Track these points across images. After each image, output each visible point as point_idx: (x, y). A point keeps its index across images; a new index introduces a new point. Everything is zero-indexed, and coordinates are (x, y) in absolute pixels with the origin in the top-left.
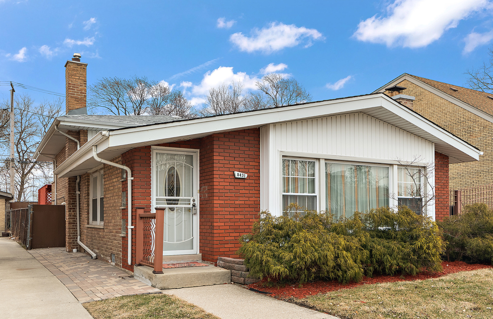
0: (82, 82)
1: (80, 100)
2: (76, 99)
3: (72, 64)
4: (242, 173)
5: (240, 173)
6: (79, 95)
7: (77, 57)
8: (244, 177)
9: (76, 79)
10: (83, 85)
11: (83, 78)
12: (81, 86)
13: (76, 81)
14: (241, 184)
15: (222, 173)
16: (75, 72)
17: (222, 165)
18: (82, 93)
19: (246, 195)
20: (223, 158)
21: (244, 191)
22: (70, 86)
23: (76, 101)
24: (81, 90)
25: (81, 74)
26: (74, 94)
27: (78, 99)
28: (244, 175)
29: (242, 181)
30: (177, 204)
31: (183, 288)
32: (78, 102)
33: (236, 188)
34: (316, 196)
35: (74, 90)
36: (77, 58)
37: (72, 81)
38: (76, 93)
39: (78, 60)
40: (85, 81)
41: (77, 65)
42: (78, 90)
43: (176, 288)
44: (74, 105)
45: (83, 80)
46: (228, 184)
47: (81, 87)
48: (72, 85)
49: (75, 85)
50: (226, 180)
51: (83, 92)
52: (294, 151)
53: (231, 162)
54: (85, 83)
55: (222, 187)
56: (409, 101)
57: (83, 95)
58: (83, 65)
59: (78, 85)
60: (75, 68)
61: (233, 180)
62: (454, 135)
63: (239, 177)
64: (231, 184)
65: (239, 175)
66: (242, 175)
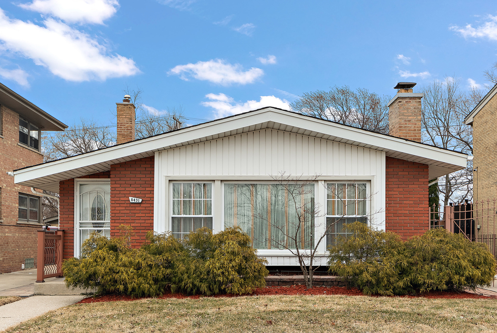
0: (128, 120)
1: (127, 136)
2: (123, 135)
3: (120, 105)
4: (136, 198)
5: (133, 198)
6: (126, 132)
7: (127, 98)
8: (138, 202)
9: (123, 118)
10: (129, 122)
11: (129, 117)
12: (127, 123)
13: (123, 120)
14: (137, 208)
15: (118, 199)
16: (122, 112)
17: (118, 192)
18: (128, 130)
19: (142, 218)
20: (119, 186)
21: (140, 215)
22: (119, 125)
23: (123, 137)
24: (127, 127)
25: (127, 113)
26: (121, 132)
27: (125, 135)
28: (138, 200)
29: (138, 205)
30: (103, 227)
31: (56, 295)
32: (124, 139)
33: (132, 211)
34: (212, 217)
35: (122, 128)
36: (126, 100)
37: (120, 120)
38: (123, 131)
39: (128, 101)
40: (130, 119)
41: (124, 106)
42: (125, 128)
43: (50, 295)
44: (121, 141)
45: (129, 118)
46: (124, 208)
47: (127, 125)
48: (120, 124)
49: (122, 123)
50: (122, 205)
51: (129, 128)
52: (181, 175)
53: (127, 189)
54: (130, 120)
55: (118, 212)
56: (413, 99)
57: (129, 131)
58: (129, 105)
59: (125, 123)
60: (122, 109)
61: (128, 205)
62: (407, 140)
63: (133, 202)
64: (127, 208)
65: (133, 200)
66: (136, 200)
